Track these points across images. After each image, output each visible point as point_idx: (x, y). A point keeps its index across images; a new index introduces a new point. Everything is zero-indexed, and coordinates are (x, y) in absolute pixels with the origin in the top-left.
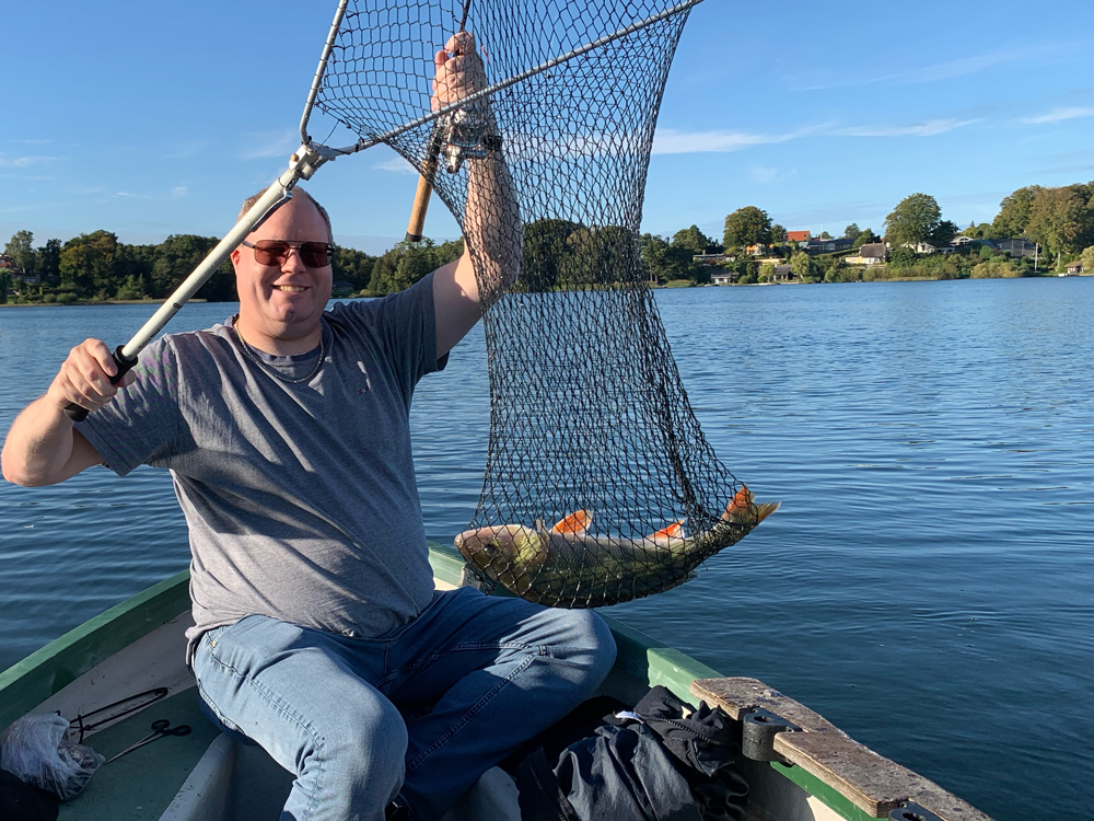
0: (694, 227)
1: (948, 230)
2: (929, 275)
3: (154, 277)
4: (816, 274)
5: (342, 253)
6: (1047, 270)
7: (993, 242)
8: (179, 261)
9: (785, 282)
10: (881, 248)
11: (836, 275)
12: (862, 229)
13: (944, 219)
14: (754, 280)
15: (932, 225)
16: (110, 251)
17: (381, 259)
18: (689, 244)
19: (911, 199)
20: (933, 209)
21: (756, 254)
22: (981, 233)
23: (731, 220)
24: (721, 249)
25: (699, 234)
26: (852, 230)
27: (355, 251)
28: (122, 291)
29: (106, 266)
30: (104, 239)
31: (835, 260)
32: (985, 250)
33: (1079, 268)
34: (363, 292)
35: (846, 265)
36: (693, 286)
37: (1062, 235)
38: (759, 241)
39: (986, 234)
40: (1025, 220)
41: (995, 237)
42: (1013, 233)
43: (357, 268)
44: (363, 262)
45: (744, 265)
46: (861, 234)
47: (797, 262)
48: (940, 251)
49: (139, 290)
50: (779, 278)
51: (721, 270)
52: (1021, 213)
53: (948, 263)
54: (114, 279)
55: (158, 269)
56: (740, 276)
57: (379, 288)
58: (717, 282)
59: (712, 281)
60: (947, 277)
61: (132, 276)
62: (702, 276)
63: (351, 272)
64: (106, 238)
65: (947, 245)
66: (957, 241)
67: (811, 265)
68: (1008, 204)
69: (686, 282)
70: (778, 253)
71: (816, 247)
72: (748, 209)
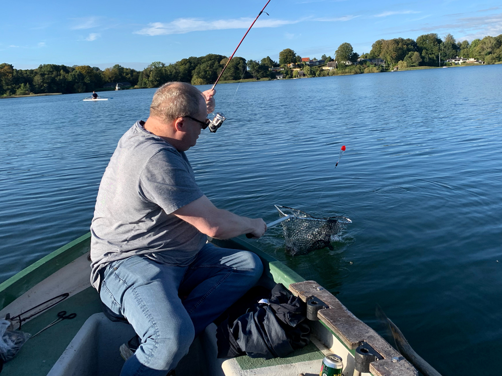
0: (268, 57)
1: (356, 55)
2: (351, 73)
3: (34, 84)
4: (313, 74)
5: (125, 70)
6: (388, 70)
7: (370, 60)
8: (46, 76)
9: (302, 77)
10: (334, 63)
11: (320, 74)
12: (327, 56)
13: (354, 52)
14: (291, 77)
15: (351, 54)
16: (10, 73)
17: (142, 72)
18: (267, 64)
19: (343, 45)
20: (350, 48)
21: (291, 67)
22: (366, 57)
23: (281, 54)
24: (279, 65)
25: (270, 60)
26: (324, 57)
27: (130, 69)
28: (19, 91)
29: (9, 80)
30: (6, 68)
31: (319, 68)
32: (368, 63)
33: (397, 68)
34: (136, 86)
35: (323, 70)
36: (270, 80)
37: (391, 57)
38: (292, 62)
39: (368, 57)
40: (380, 52)
41: (371, 58)
42: (376, 56)
43: (132, 76)
44: (134, 74)
45: (287, 71)
46: (327, 58)
47: (306, 69)
48: (354, 64)
49: (27, 90)
50: (300, 76)
51: (279, 73)
52: (379, 49)
53: (357, 68)
54: (13, 86)
55: (36, 81)
56: (286, 76)
57: (143, 84)
58: (278, 78)
59: (277, 78)
60: (356, 73)
61: (23, 84)
62: (273, 76)
63: (130, 78)
64: (7, 67)
65: (356, 61)
66: (359, 60)
67: (311, 71)
68: (374, 46)
69: (267, 79)
70: (299, 66)
71: (312, 63)
72: (287, 49)
